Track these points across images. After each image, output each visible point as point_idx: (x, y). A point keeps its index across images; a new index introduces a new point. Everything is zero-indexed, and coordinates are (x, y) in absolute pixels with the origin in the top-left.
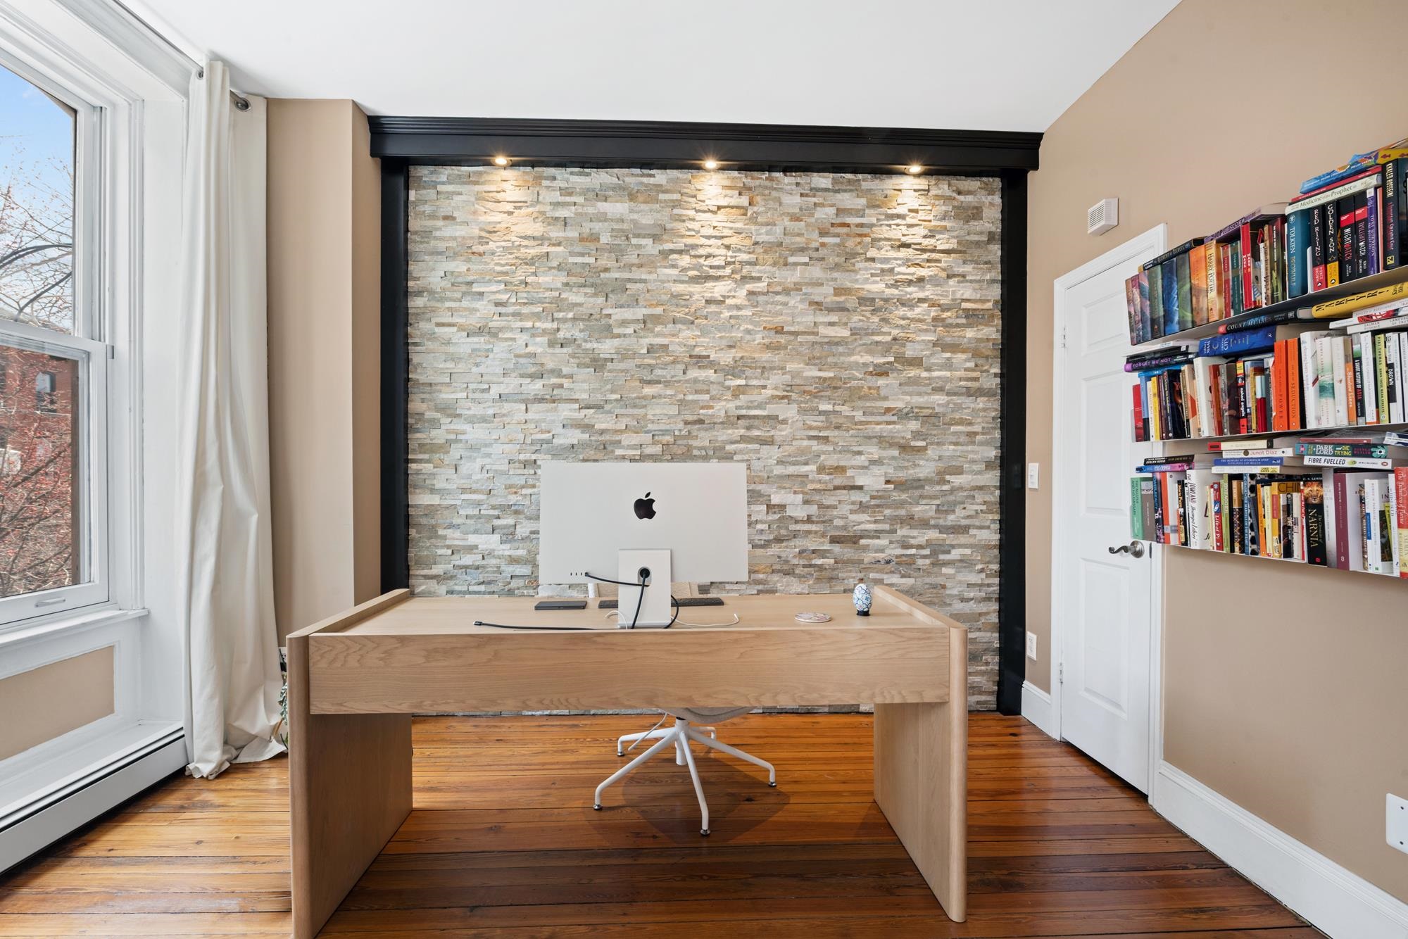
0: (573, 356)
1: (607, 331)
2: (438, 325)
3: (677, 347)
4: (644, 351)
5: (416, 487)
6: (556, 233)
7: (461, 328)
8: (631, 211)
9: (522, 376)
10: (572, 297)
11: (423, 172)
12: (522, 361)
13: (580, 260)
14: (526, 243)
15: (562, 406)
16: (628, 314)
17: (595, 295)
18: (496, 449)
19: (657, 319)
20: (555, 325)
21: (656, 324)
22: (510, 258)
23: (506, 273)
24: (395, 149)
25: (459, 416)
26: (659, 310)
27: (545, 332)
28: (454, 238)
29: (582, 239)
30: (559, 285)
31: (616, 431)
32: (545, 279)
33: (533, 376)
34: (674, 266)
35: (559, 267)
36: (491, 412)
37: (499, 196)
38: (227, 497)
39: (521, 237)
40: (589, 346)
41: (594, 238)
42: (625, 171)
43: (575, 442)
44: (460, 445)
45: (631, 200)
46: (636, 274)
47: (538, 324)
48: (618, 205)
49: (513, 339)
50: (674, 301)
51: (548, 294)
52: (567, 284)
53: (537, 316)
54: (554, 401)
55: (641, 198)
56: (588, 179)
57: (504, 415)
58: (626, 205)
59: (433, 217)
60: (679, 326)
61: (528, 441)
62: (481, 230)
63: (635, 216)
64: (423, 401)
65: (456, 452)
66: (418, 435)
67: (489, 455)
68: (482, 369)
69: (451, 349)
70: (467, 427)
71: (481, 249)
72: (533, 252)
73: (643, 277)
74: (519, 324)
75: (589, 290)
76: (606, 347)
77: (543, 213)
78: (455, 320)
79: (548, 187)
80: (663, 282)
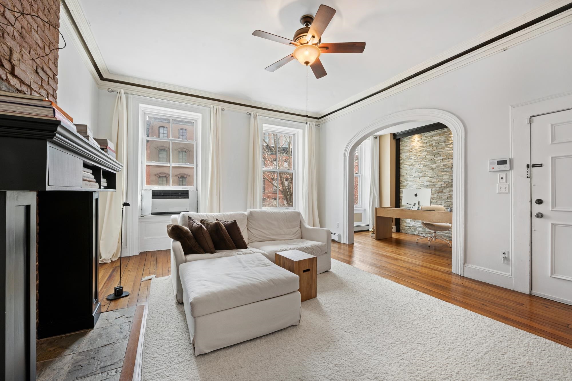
0: (428, 168)
1: (435, 162)
2: (405, 165)
3: (449, 164)
4: (442, 166)
5: (401, 193)
6: (425, 145)
7: (408, 165)
8: (440, 138)
9: (419, 172)
10: (427, 157)
11: (403, 139)
12: (419, 170)
13: (429, 149)
14: (419, 148)
15: (426, 178)
16: (439, 158)
17: (432, 156)
18: (414, 186)
19: (445, 159)
20: (424, 163)
21: (445, 160)
22: (416, 151)
23: (416, 154)
24: (398, 138)
25: (408, 180)
26: (445, 157)
27: (423, 164)
28: (407, 149)
29: (429, 145)
30: (425, 155)
31: (436, 182)
32: (423, 154)
33: (420, 172)
34: (448, 147)
35: (425, 152)
36: (413, 179)
37: (415, 140)
38: (374, 194)
39: (419, 147)
40: (431, 166)
41: (432, 145)
42: (438, 130)
43: (428, 184)
44: (408, 186)
45: (439, 136)
46: (440, 150)
47: (421, 163)
48: (437, 137)
49: (417, 166)
50: (449, 154)
51: (423, 157)
52: (427, 154)
53: (421, 161)
54: (424, 177)
55: (441, 135)
56: (431, 134)
57: (415, 180)
58: (438, 137)
59: (404, 146)
60: (450, 160)
61: (420, 184)
62: (412, 147)
63: (440, 139)
64: (402, 178)
65: (407, 187)
66: (401, 184)
67: (413, 187)
68: (412, 172)
69: (407, 169)
70: (409, 182)
71: (412, 150)
72: (420, 149)
73: (442, 151)
74: (418, 163)
75: (431, 155)
76: (434, 166)
77: (422, 142)
78: (407, 163)
79: (423, 137)
80: (446, 151)
